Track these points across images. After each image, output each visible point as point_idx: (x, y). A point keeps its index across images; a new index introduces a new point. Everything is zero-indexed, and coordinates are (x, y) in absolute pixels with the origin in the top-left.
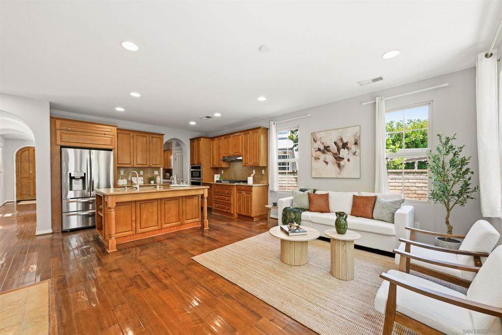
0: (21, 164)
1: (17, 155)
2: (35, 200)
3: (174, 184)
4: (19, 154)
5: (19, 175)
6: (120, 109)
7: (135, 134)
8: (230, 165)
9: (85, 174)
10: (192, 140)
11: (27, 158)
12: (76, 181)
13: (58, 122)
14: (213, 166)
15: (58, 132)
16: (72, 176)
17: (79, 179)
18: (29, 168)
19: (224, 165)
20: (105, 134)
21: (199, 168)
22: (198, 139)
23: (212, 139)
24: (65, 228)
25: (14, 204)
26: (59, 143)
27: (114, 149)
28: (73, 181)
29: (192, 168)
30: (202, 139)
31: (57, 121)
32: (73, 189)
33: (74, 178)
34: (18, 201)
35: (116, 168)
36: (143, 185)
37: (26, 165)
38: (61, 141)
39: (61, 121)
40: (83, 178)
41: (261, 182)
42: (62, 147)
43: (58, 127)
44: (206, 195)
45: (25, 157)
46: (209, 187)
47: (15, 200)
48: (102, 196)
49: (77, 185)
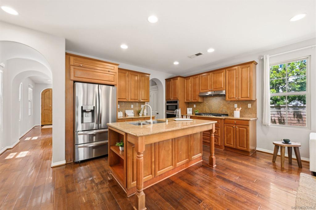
0: (44, 100)
1: (42, 94)
2: (52, 125)
3: (178, 117)
4: (43, 94)
5: (43, 107)
6: (124, 47)
7: (129, 72)
8: (204, 100)
9: (94, 107)
10: (168, 80)
11: (48, 96)
12: (86, 114)
13: (72, 59)
14: (188, 101)
15: (72, 68)
16: (83, 109)
17: (89, 112)
18: (49, 104)
19: (200, 100)
20: (109, 71)
21: (176, 102)
22: (175, 78)
23: (187, 78)
24: (76, 160)
25: (39, 128)
26: (72, 78)
27: (116, 85)
28: (84, 113)
29: (167, 102)
30: (179, 78)
31: (71, 57)
32: (84, 121)
33: (85, 111)
34: (42, 126)
35: (117, 102)
36: (133, 117)
37: (47, 101)
38: (74, 77)
39: (75, 58)
40: (93, 111)
41: (247, 115)
42: (75, 82)
43: (72, 63)
44: (214, 131)
45: (47, 95)
46: (217, 122)
47: (40, 125)
48: (124, 134)
49: (88, 118)
